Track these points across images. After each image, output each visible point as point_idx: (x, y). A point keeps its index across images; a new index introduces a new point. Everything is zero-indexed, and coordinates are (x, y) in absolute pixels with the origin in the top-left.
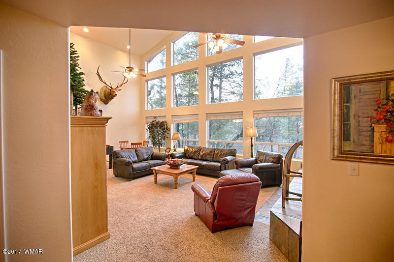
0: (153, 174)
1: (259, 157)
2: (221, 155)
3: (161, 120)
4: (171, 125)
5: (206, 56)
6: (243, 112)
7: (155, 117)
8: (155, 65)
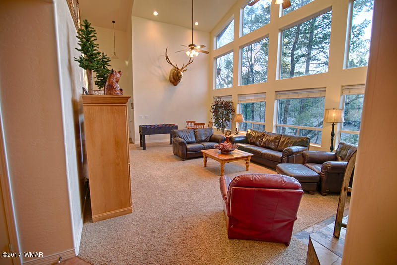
0: (203, 157)
1: (340, 152)
2: (287, 143)
3: (226, 100)
4: (236, 106)
5: (280, 16)
6: (325, 88)
7: (219, 97)
8: (227, 38)
